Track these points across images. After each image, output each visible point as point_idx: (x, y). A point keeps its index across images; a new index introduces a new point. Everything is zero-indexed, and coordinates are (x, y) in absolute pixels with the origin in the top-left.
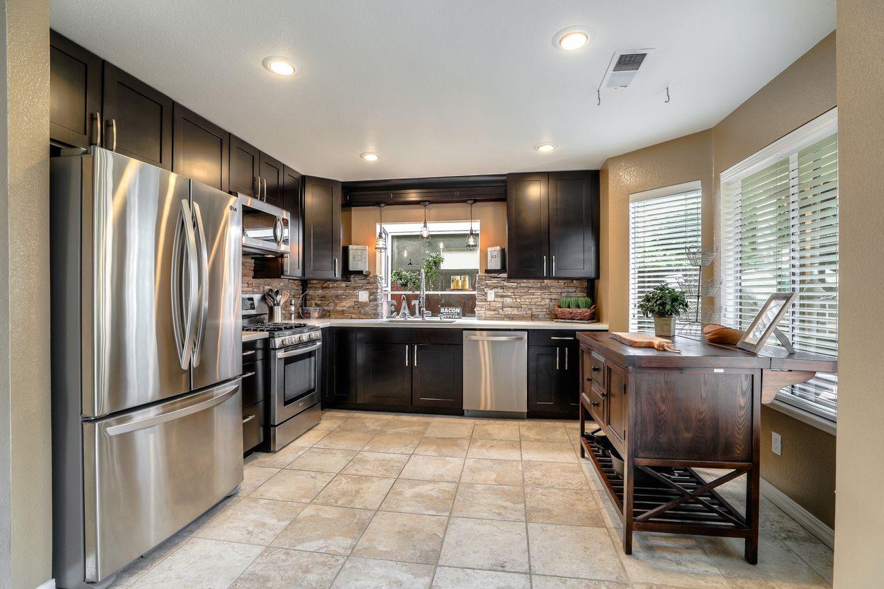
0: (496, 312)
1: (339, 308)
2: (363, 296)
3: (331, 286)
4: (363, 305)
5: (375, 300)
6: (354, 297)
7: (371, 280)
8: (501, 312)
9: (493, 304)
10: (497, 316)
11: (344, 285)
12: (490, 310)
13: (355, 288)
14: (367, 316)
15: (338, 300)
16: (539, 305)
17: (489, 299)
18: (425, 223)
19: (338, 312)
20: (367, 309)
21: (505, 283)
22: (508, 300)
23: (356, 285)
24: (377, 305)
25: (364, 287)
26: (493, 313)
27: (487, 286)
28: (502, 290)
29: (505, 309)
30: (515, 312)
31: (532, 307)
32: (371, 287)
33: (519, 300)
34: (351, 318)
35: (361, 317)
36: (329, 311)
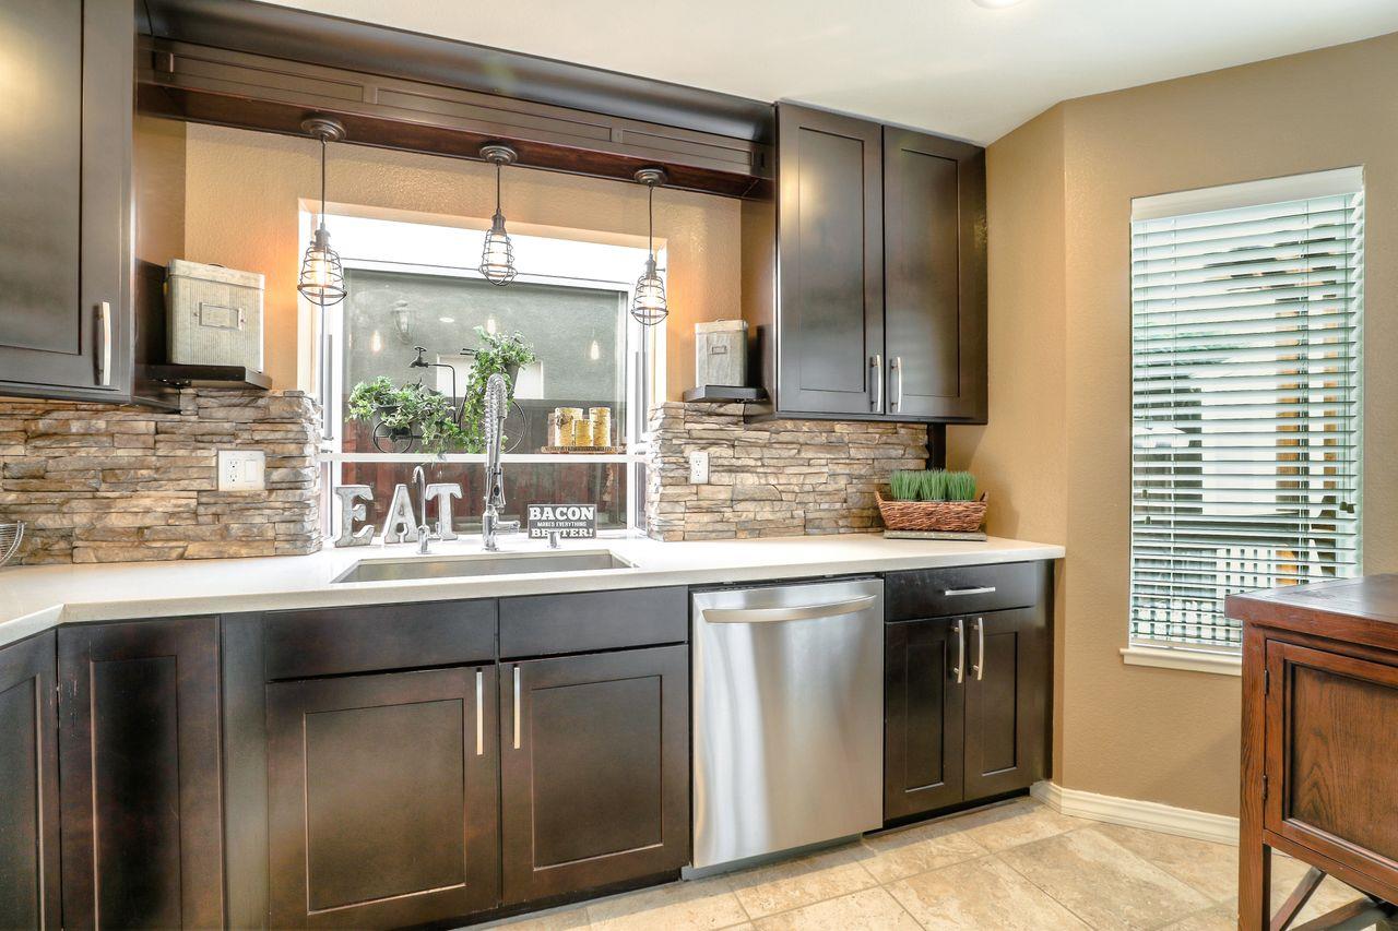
0: (717, 517)
1: (116, 521)
2: (241, 470)
3: (75, 427)
4: (242, 504)
5: (296, 483)
6: (194, 473)
7: (276, 410)
8: (728, 514)
9: (706, 491)
10: (719, 527)
11: (144, 424)
12: (699, 510)
13: (200, 440)
14: (256, 545)
15: (116, 485)
16: (822, 493)
17: (694, 479)
18: (498, 224)
19: (113, 535)
20: (258, 520)
21: (739, 432)
22: (749, 481)
23: (208, 426)
24: (303, 505)
25: (246, 436)
26: (706, 518)
27: (691, 439)
28: (730, 452)
29: (739, 507)
30: (765, 513)
31: (806, 498)
32: (278, 435)
33: (772, 481)
34: (181, 557)
35: (233, 550)
36: (67, 536)
